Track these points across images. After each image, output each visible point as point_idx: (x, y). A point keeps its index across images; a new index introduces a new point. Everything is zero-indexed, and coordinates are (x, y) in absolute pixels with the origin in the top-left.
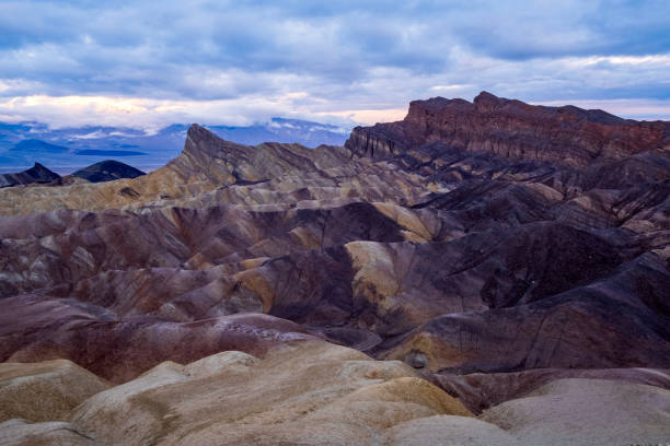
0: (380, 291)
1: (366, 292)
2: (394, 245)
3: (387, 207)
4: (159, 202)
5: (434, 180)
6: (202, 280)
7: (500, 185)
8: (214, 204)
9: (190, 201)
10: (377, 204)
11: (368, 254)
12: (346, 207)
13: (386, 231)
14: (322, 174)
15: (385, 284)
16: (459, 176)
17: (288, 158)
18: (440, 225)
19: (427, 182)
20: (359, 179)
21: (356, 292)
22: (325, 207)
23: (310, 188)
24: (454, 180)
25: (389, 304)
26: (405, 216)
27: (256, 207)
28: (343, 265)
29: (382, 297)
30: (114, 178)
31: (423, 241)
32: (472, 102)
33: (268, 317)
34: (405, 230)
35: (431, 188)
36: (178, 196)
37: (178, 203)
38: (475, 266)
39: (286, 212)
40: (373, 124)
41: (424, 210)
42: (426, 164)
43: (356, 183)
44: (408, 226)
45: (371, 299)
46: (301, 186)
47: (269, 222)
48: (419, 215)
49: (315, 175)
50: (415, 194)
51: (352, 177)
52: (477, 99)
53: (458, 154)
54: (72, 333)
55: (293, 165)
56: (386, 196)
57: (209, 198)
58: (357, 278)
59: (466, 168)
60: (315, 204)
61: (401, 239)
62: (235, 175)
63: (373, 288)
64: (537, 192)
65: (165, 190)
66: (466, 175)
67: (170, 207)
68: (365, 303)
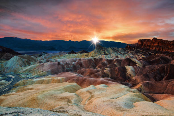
0: (132, 75)
1: (129, 76)
2: (135, 67)
3: (133, 59)
4: (91, 57)
6: (98, 71)
7: (158, 56)
8: (101, 58)
9: (97, 57)
10: (131, 59)
11: (129, 69)
12: (125, 59)
13: (133, 64)
14: (121, 53)
16: (149, 54)
17: (114, 50)
18: (144, 64)
19: (142, 55)
20: (128, 54)
21: (127, 75)
22: (121, 59)
23: (118, 56)
24: (147, 55)
25: (134, 78)
26: (137, 61)
27: (108, 59)
28: (125, 70)
29: (132, 77)
30: (84, 53)
31: (141, 67)
32: (152, 39)
33: (110, 79)
35: (142, 56)
36: (95, 56)
37: (95, 58)
38: (152, 72)
39: (114, 60)
40: (131, 44)
42: (141, 52)
44: (138, 63)
45: (130, 77)
46: (116, 55)
47: (110, 61)
48: (140, 61)
49: (119, 53)
50: (139, 58)
51: (126, 54)
52: (153, 39)
53: (148, 50)
55: (115, 51)
57: (100, 57)
58: (127, 73)
59: (150, 53)
60: (119, 59)
61: (136, 66)
62: (104, 53)
63: (130, 75)
64: (167, 58)
65: (92, 55)
66: (150, 54)
67: (93, 58)
68: (129, 78)
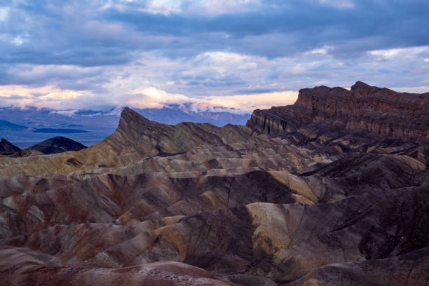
0: (275, 244)
1: (264, 245)
2: (287, 206)
3: (281, 175)
4: (97, 170)
5: (319, 152)
6: (130, 234)
7: (374, 156)
8: (141, 171)
9: (121, 169)
10: (272, 172)
11: (265, 213)
12: (248, 175)
13: (281, 194)
14: (228, 148)
15: (280, 239)
16: (340, 150)
17: (201, 134)
18: (324, 190)
19: (313, 155)
20: (258, 152)
21: (256, 245)
22: (230, 174)
23: (218, 159)
24: (336, 153)
25: (282, 255)
26: (296, 182)
27: (174, 174)
28: (245, 223)
29: (277, 249)
30: (62, 151)
31: (311, 203)
32: (350, 89)
33: (182, 265)
34: (296, 193)
35: (317, 159)
36: (112, 165)
37: (112, 171)
38: (354, 223)
39: (198, 179)
40: (270, 108)
41: (311, 177)
42: (313, 140)
43: (255, 155)
44: (298, 190)
45: (268, 250)
46: (211, 157)
47: (184, 186)
48: (307, 181)
49: (222, 148)
50: (303, 164)
51: (252, 150)
52: (353, 88)
53: (340, 132)
54: (25, 276)
55: (204, 140)
56: (280, 165)
57: (137, 166)
58: (256, 233)
59: (345, 143)
60: (222, 172)
61: (292, 201)
62: (158, 148)
63: (269, 242)
64: (404, 163)
65: (102, 160)
66: (345, 149)
67: (105, 174)
68: (263, 254)
